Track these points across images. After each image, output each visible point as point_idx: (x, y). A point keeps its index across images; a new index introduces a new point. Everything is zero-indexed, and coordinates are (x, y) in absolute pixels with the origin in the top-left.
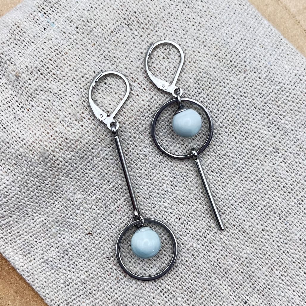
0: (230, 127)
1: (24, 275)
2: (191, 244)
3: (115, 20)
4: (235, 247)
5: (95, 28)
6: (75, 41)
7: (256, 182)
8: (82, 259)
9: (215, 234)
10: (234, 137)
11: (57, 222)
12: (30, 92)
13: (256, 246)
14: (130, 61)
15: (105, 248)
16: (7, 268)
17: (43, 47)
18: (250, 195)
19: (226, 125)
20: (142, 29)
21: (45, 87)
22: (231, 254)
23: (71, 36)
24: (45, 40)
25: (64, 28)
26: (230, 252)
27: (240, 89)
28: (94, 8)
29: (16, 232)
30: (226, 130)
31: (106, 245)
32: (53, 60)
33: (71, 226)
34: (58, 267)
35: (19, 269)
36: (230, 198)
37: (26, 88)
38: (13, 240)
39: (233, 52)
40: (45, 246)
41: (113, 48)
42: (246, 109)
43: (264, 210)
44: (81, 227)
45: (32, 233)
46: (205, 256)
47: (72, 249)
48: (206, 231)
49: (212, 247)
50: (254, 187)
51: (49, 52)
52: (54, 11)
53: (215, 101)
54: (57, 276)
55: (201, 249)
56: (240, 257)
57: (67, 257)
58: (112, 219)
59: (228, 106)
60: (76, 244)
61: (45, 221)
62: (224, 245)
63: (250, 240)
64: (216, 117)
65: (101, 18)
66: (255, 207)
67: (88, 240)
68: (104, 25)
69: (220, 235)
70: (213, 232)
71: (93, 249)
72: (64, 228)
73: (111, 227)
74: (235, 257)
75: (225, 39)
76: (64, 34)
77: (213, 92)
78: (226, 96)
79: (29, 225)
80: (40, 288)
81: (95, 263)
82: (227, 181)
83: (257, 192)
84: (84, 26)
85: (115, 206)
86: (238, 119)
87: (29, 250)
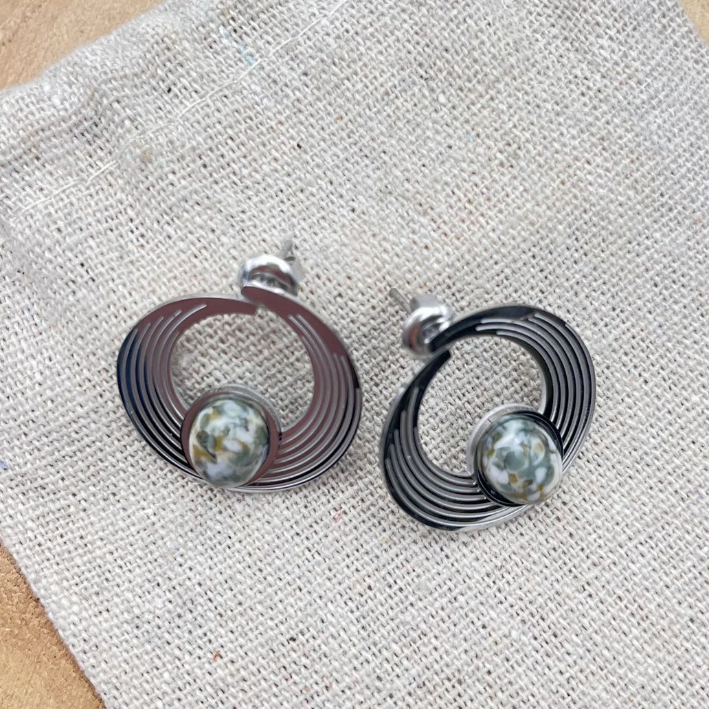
0: (635, 352)
1: (73, 646)
2: (505, 630)
3: (397, 67)
4: (618, 653)
5: (348, 79)
6: (296, 103)
7: (685, 496)
8: (227, 629)
9: (570, 613)
10: (641, 380)
11: (181, 525)
12: (169, 203)
13: (670, 659)
14: (420, 163)
15: (289, 608)
16: (35, 622)
17: (220, 105)
18: (667, 527)
19: (626, 347)
20: (459, 92)
21: (208, 198)
22: (605, 671)
23: (288, 91)
24: (226, 92)
25: (275, 72)
26: (602, 664)
27: (675, 265)
28: (352, 32)
29: (77, 534)
30: (624, 358)
31: (291, 600)
32: (238, 141)
33: (215, 541)
34: (163, 640)
35: (64, 630)
36: (617, 528)
37: (162, 193)
38: (66, 555)
39: (668, 173)
40: (139, 580)
41: (384, 130)
42: (680, 316)
43: (700, 568)
44: (238, 545)
45: (116, 545)
46: (537, 666)
47: (206, 597)
48: (549, 602)
49: (559, 645)
50: (679, 509)
51: (231, 120)
52: (257, 28)
53: (609, 285)
54: (158, 663)
55: (530, 648)
56: (627, 681)
57: (189, 616)
58: (316, 538)
59: (640, 302)
60: (218, 587)
61: (153, 519)
62: (589, 645)
63: (658, 642)
64: (606, 325)
65: (365, 59)
66: (678, 558)
67: (249, 582)
68: (371, 77)
69: (581, 618)
70: (566, 607)
71: (259, 607)
72: (197, 542)
73: (310, 557)
74: (613, 679)
75: (655, 138)
76: (272, 85)
77: (608, 264)
78: (638, 277)
79: (112, 524)
80: (110, 686)
81: (256, 642)
82: (614, 484)
83: (686, 521)
84: (324, 71)
85: (329, 506)
86: (658, 337)
87: (98, 586)
